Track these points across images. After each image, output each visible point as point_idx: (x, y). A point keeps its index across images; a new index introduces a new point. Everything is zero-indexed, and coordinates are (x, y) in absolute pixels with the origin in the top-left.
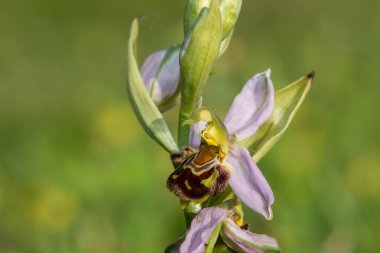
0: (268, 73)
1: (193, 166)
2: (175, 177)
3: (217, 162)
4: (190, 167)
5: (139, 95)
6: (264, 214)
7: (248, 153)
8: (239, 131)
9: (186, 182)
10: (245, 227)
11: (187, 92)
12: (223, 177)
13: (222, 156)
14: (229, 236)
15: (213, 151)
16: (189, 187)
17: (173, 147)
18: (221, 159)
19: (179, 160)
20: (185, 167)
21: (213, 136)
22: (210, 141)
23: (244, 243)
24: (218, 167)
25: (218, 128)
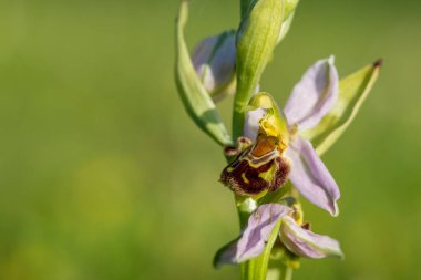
0: (331, 60)
1: (250, 158)
2: (230, 170)
3: (276, 154)
4: (246, 159)
5: (189, 83)
6: (329, 210)
7: (310, 145)
8: (301, 122)
9: (243, 175)
10: (306, 227)
11: (243, 78)
12: (283, 170)
13: (282, 147)
14: (289, 236)
15: (272, 142)
16: (246, 181)
17: (227, 140)
18: (281, 151)
19: (233, 153)
20: (241, 159)
21: (273, 125)
22: (269, 131)
23: (305, 244)
24: (279, 159)
25: (278, 117)
